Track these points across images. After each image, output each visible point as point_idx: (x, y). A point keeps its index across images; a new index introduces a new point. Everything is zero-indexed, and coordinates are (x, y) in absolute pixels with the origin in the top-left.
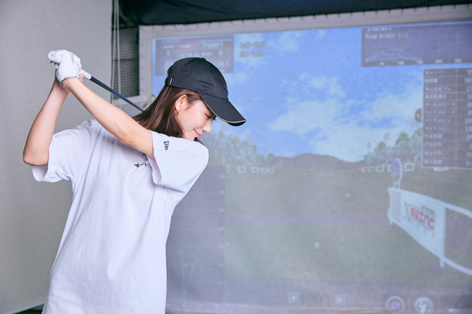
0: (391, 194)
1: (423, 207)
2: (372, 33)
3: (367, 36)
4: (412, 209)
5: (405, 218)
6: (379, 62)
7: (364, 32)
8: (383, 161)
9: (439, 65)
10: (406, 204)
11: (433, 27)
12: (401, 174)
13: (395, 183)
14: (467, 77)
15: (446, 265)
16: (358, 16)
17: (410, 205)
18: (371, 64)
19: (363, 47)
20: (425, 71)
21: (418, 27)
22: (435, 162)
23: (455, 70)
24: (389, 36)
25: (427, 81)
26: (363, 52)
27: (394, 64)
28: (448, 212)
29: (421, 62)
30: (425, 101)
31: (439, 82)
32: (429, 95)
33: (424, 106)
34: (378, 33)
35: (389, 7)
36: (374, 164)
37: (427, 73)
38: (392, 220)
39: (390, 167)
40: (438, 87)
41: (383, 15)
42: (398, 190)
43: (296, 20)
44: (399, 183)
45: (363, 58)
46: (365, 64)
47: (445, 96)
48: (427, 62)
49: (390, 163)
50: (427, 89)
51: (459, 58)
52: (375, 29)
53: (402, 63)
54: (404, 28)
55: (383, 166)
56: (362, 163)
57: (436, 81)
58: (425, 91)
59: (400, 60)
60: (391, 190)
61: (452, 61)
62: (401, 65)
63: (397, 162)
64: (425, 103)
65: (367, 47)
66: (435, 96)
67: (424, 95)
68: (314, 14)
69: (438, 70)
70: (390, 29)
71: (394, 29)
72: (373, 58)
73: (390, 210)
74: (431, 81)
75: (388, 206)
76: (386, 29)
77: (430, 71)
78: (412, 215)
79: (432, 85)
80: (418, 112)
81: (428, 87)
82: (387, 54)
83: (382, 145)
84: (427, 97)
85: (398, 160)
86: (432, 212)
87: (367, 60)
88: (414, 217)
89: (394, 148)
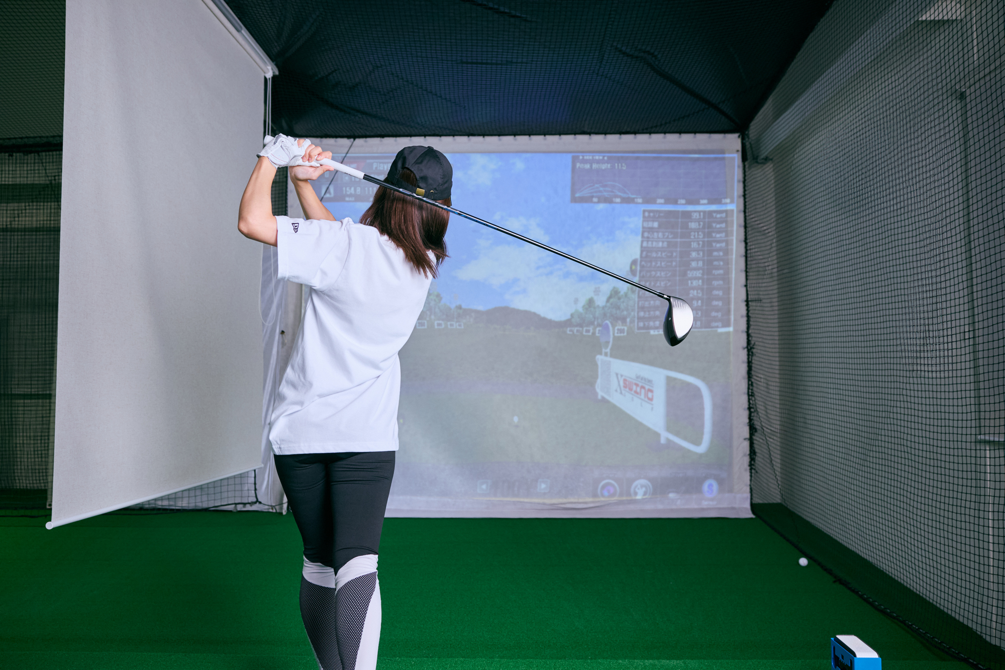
0: (599, 363)
1: (638, 377)
2: (584, 161)
3: (578, 165)
4: (625, 380)
5: (616, 391)
6: (592, 197)
7: (574, 160)
8: (592, 323)
9: (660, 206)
10: (617, 374)
11: (655, 158)
12: (611, 340)
13: (604, 350)
14: (691, 222)
15: (668, 441)
16: (568, 139)
17: (622, 376)
18: (582, 200)
19: (573, 178)
20: (644, 211)
21: (638, 158)
22: (651, 324)
23: (678, 211)
24: (604, 166)
25: (646, 225)
26: (573, 184)
27: (608, 200)
28: (669, 379)
29: (640, 200)
30: (643, 249)
31: (660, 226)
32: (648, 241)
33: (641, 256)
34: (591, 162)
35: (605, 132)
36: (581, 325)
37: (647, 214)
38: (601, 394)
39: (599, 330)
40: (658, 232)
41: (598, 141)
42: (608, 359)
43: (492, 141)
44: (608, 350)
45: (573, 192)
46: (574, 200)
47: (665, 244)
48: (647, 201)
49: (599, 325)
50: (646, 234)
51: (683, 198)
52: (588, 157)
53: (618, 200)
54: (622, 157)
55: (591, 329)
56: (568, 323)
57: (656, 225)
58: (643, 236)
59: (617, 196)
60: (600, 358)
61: (675, 202)
62: (618, 203)
63: (607, 325)
64: (642, 252)
65: (578, 178)
66: (654, 244)
67: (642, 242)
68: (515, 134)
69: (660, 212)
70: (606, 158)
71: (609, 158)
72: (585, 192)
73: (599, 381)
74: (650, 224)
75: (597, 378)
76: (601, 158)
77: (650, 212)
78: (625, 387)
79: (651, 230)
80: (634, 262)
81: (646, 233)
82: (601, 189)
83: (591, 302)
84: (645, 244)
85: (607, 322)
86: (650, 381)
87: (577, 195)
88: (627, 390)
89: (603, 308)
